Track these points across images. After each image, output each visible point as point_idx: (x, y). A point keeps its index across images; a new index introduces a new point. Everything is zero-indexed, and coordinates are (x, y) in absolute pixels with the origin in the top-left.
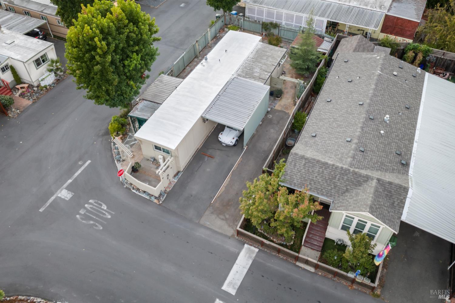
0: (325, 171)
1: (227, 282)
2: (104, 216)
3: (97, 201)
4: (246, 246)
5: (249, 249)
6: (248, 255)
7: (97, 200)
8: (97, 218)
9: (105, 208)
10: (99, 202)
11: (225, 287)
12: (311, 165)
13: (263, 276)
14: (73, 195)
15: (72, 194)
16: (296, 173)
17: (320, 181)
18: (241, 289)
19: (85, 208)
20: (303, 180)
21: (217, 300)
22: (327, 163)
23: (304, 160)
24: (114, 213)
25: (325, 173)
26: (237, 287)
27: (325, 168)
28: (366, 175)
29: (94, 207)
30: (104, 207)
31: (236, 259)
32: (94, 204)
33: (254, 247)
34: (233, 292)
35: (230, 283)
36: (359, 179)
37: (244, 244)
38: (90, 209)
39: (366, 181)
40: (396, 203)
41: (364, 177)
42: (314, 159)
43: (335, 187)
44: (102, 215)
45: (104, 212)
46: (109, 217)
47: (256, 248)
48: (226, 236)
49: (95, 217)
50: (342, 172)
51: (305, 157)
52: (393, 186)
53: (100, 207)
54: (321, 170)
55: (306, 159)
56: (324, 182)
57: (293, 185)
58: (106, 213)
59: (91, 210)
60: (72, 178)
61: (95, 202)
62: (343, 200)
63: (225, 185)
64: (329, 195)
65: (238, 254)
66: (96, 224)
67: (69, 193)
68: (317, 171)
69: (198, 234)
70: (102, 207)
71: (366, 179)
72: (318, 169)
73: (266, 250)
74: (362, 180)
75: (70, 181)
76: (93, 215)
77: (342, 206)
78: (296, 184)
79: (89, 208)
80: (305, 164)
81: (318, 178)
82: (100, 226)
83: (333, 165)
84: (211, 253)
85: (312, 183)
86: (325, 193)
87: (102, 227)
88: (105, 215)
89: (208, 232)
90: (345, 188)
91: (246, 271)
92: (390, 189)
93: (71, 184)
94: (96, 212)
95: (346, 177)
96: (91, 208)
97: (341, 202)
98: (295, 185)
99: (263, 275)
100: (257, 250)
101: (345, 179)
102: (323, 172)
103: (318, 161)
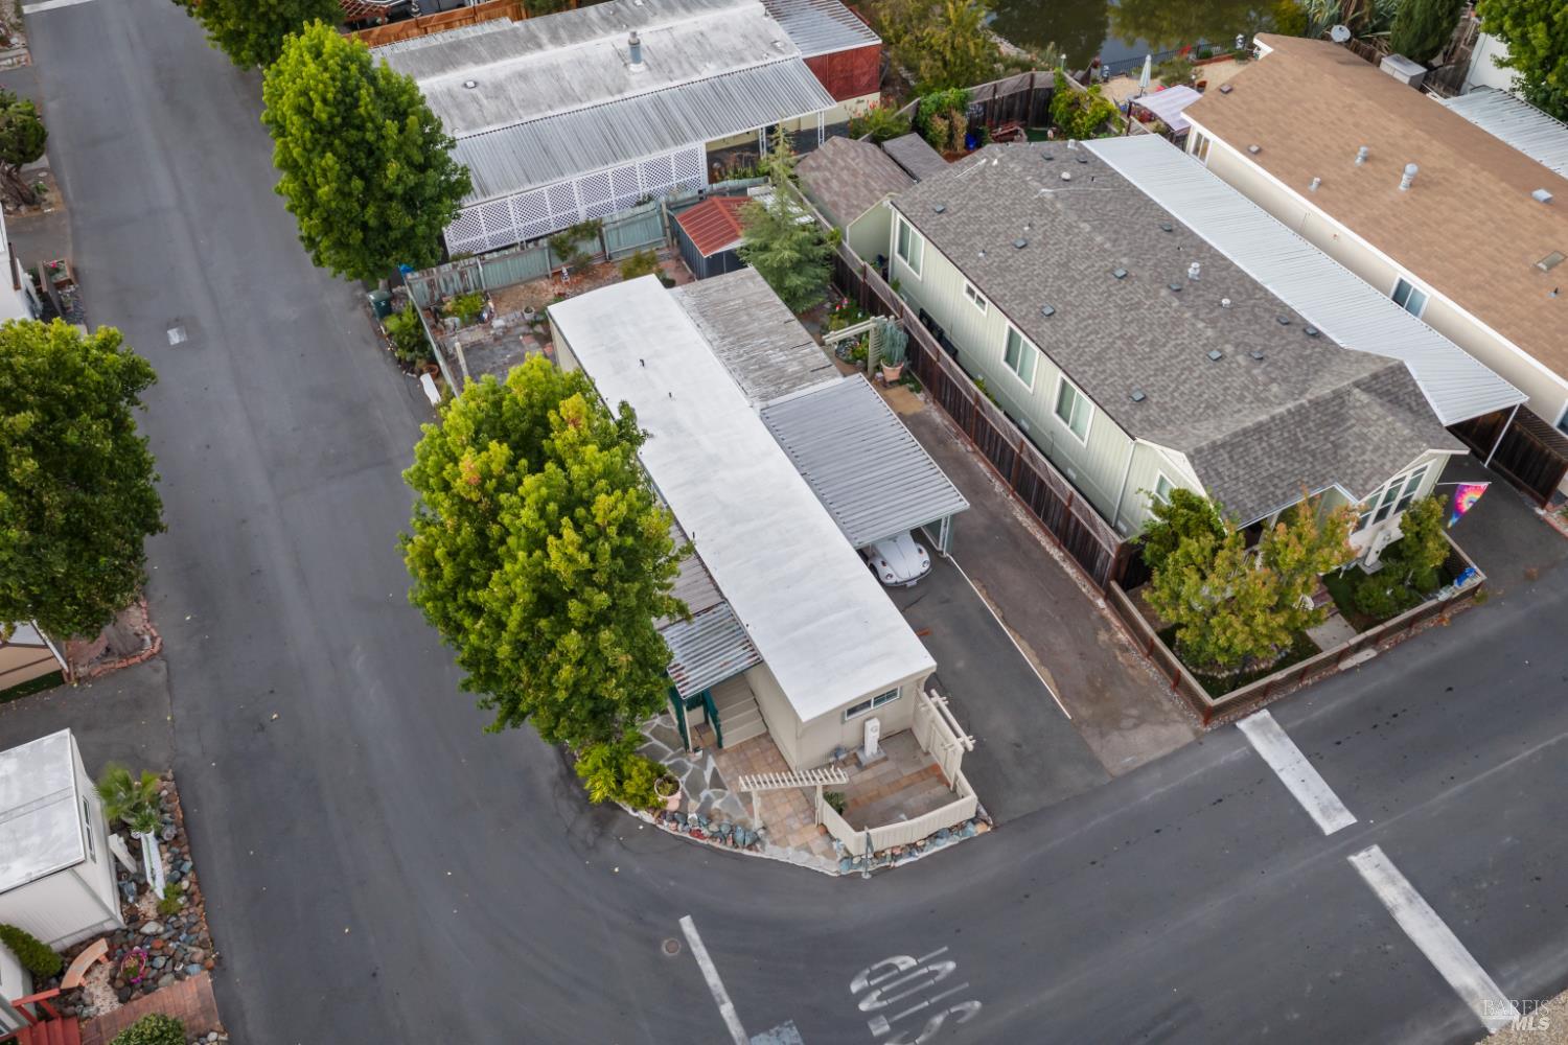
0: (1273, 441)
1: (1316, 815)
2: (938, 978)
3: (867, 972)
4: (1242, 725)
5: (1256, 725)
6: (1270, 736)
7: (865, 968)
8: (933, 1000)
9: (912, 962)
10: (876, 966)
11: (1329, 828)
12: (1241, 449)
13: (1339, 743)
14: (795, 1023)
15: (790, 1026)
16: (1234, 488)
17: (1283, 466)
18: (1348, 799)
19: (873, 1014)
20: (1257, 490)
21: (1353, 859)
22: (1260, 425)
23: (1221, 451)
24: (945, 949)
25: (1276, 445)
26: (1340, 804)
27: (1267, 435)
28: (1334, 392)
29: (885, 989)
30: (905, 962)
31: (1265, 764)
32: (872, 983)
33: (1254, 712)
34: (1347, 819)
35: (1324, 811)
36: (1332, 410)
37: (1235, 726)
38: (885, 1003)
39: (1342, 404)
40: (1414, 404)
41: (1333, 399)
42: (1236, 435)
43: (1314, 456)
44: (932, 982)
45: (925, 970)
46: (951, 966)
47: (1258, 711)
48: (1188, 747)
49: (926, 1004)
50: (1297, 418)
51: (1219, 443)
52: (1383, 378)
53: (896, 972)
54: (1264, 445)
55: (1223, 445)
56: (1290, 462)
57: (1253, 515)
58: (931, 968)
59: (890, 1001)
60: (718, 999)
61: (870, 978)
62: (1353, 466)
63: (1037, 661)
64: (1319, 480)
65: (1254, 752)
66: (953, 1010)
67: (778, 1033)
68: (1259, 453)
69: (1147, 798)
70: (902, 968)
71: (1338, 401)
72: (1258, 448)
73: (1275, 698)
74: (1336, 408)
75: (727, 1010)
76: (916, 1004)
77: (1369, 478)
78: (1257, 508)
79: (878, 1005)
80: (1231, 457)
81: (1275, 463)
82: (968, 1005)
83: (1273, 418)
84: (1220, 801)
85: (1276, 481)
86: (1312, 483)
87: (974, 999)
88: (936, 973)
89: (1157, 775)
90: (1329, 445)
91: (1306, 763)
92: (1385, 389)
93: (742, 1013)
94: (908, 993)
95: (1311, 424)
96: (880, 999)
97: (1354, 474)
98: (1256, 513)
99: (1338, 740)
100: (1265, 713)
101: (1314, 429)
102: (1270, 445)
103: (1245, 432)
